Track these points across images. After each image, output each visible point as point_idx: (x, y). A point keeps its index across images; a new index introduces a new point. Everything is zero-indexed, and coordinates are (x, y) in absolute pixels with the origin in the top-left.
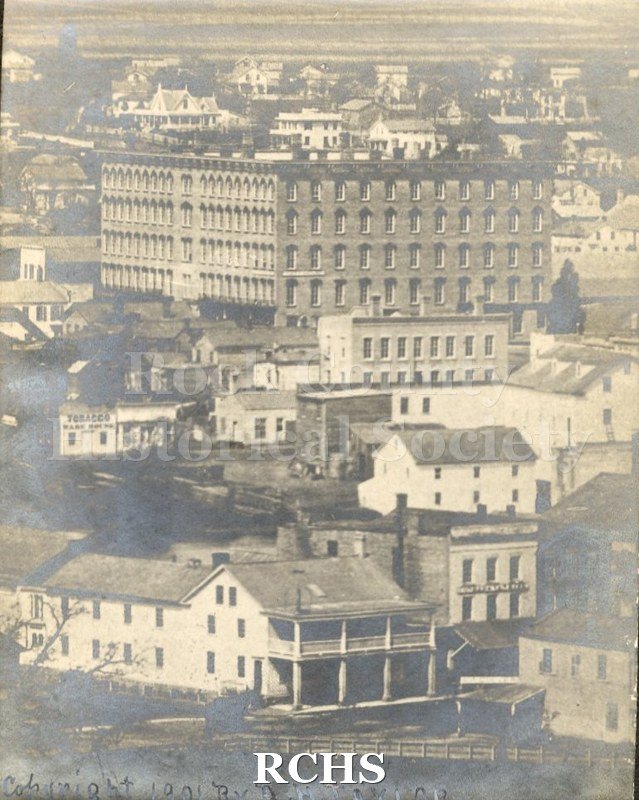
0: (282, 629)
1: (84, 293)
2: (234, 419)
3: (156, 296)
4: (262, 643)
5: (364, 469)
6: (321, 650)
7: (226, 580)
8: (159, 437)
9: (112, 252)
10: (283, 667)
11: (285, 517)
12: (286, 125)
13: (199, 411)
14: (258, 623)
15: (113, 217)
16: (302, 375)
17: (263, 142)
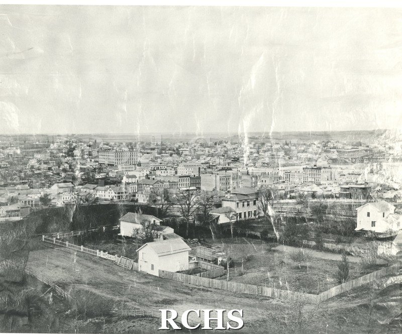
0: (116, 193)
1: (97, 163)
2: (111, 175)
3: (104, 164)
4: (113, 194)
5: (122, 179)
6: (119, 195)
7: (110, 189)
8: (104, 176)
9: (100, 160)
10: (116, 196)
11: (116, 183)
12: (115, 148)
13: (108, 174)
14: (113, 193)
15: (100, 157)
16: (117, 171)
17: (113, 149)
